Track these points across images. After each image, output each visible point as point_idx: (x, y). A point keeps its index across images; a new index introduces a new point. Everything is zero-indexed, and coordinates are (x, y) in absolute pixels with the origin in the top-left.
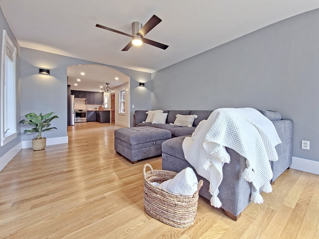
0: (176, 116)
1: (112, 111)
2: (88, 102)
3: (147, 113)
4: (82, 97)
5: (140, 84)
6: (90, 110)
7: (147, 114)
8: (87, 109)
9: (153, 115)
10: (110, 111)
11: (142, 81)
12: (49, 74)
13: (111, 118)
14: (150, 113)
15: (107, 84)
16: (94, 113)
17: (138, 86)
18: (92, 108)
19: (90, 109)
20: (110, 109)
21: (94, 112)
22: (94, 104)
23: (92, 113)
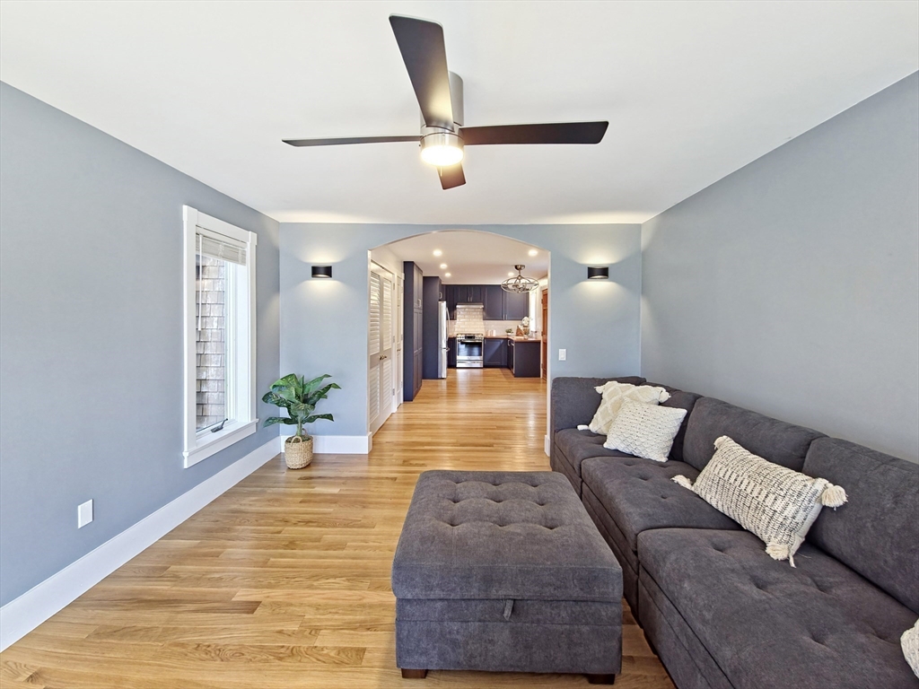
0: (716, 443)
1: (543, 343)
2: (490, 314)
3: (599, 389)
4: (474, 302)
5: (592, 272)
6: (494, 335)
7: (600, 397)
8: (487, 333)
9: (618, 406)
10: (539, 342)
11: (598, 259)
12: (331, 276)
13: (541, 362)
14: (611, 396)
15: (516, 267)
16: (501, 345)
17: (584, 280)
18: (497, 329)
19: (494, 331)
20: (540, 338)
21: (502, 341)
22: (503, 320)
23: (498, 344)
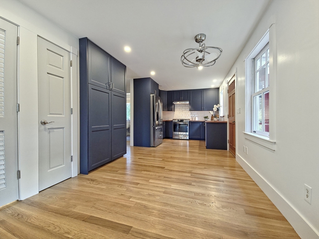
1: (230, 124)
2: (194, 107)
6: (197, 120)
13: (228, 139)
18: (198, 116)
20: (226, 120)
21: (201, 123)
22: (201, 110)
23: (198, 125)
